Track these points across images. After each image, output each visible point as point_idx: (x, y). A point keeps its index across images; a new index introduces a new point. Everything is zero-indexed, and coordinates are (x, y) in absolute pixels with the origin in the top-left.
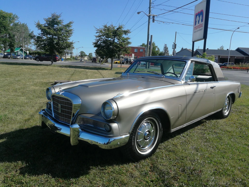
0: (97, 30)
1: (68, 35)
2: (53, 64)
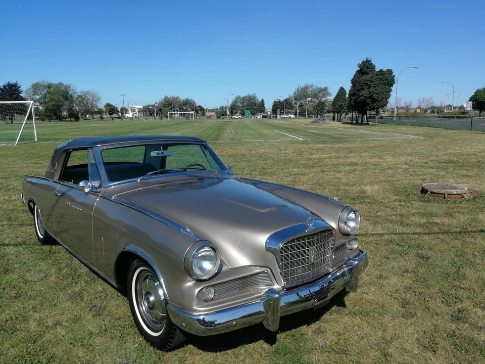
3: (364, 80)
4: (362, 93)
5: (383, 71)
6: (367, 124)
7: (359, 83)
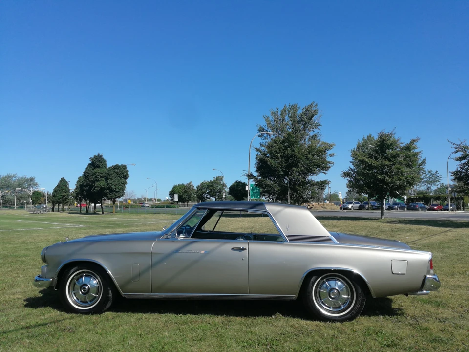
0: (455, 146)
1: (410, 163)
2: (383, 218)
3: (98, 173)
4: (97, 184)
5: (119, 166)
6: (103, 213)
7: (92, 175)
